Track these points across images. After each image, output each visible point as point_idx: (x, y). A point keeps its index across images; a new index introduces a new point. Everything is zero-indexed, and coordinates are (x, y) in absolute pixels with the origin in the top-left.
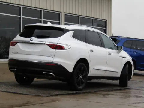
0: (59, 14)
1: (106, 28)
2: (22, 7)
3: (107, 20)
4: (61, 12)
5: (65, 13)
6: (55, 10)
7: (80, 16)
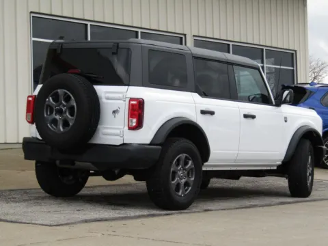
0: (181, 38)
1: (295, 69)
3: (296, 51)
4: (185, 35)
5: (194, 36)
6: (169, 30)
7: (231, 43)
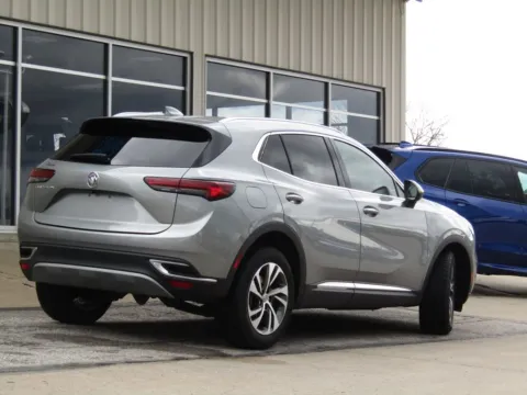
0: (185, 59)
1: (381, 118)
2: (20, 27)
3: (384, 89)
4: (191, 54)
5: (207, 56)
7: (273, 71)
